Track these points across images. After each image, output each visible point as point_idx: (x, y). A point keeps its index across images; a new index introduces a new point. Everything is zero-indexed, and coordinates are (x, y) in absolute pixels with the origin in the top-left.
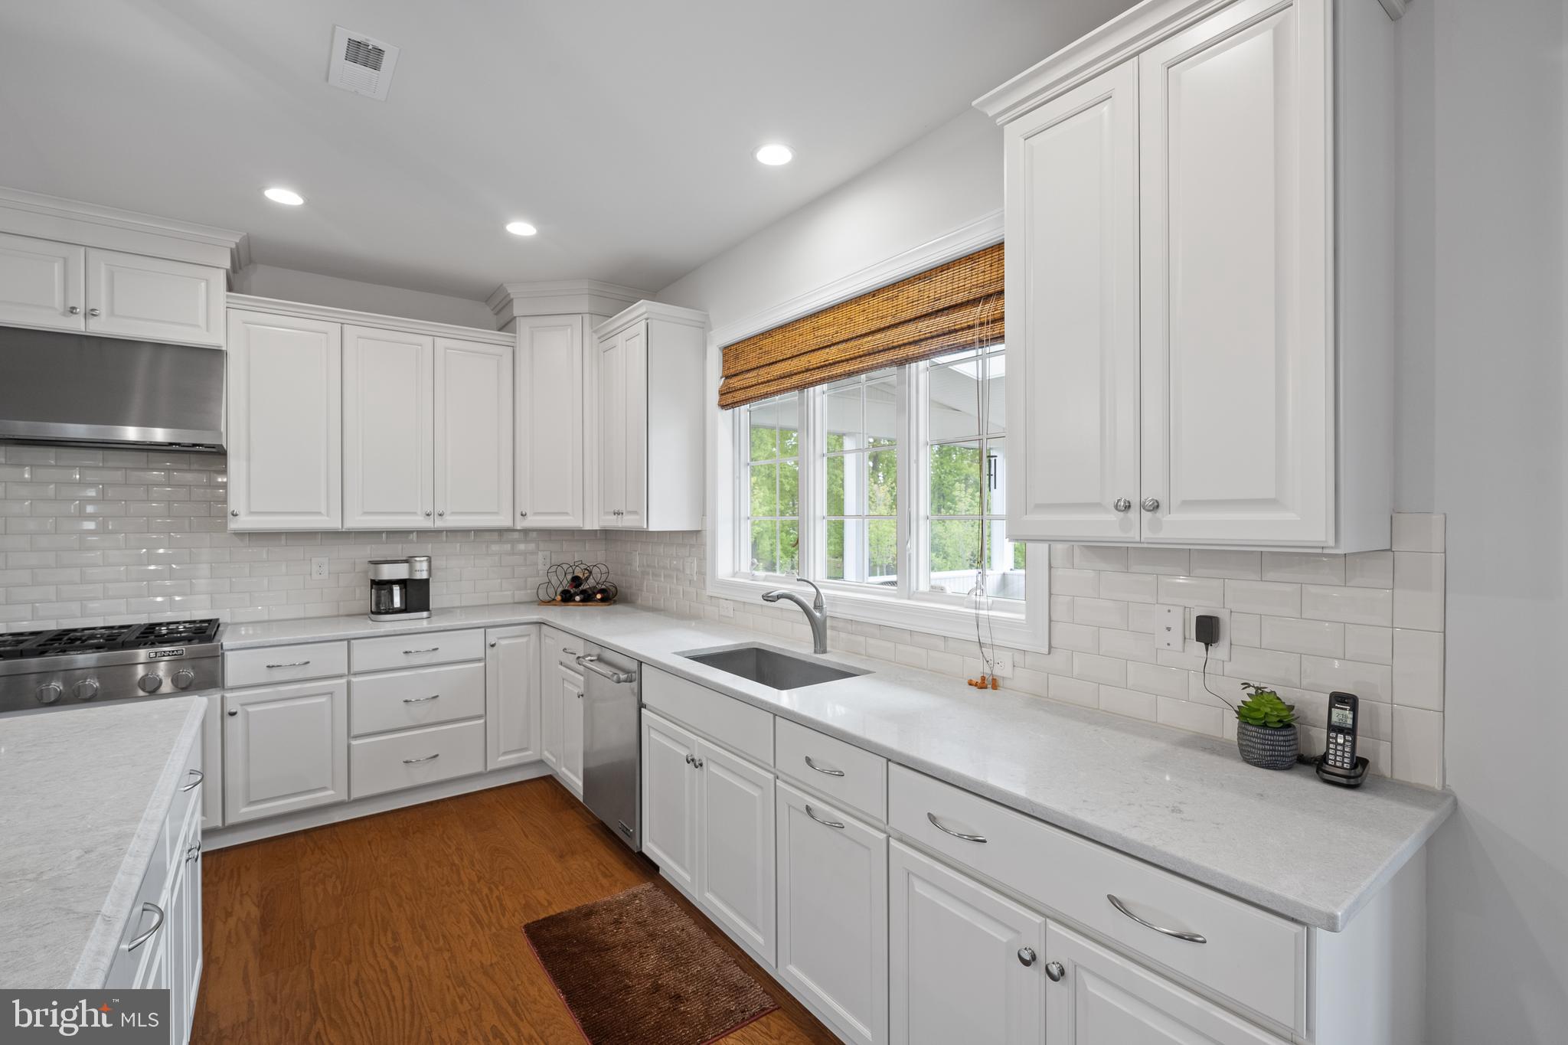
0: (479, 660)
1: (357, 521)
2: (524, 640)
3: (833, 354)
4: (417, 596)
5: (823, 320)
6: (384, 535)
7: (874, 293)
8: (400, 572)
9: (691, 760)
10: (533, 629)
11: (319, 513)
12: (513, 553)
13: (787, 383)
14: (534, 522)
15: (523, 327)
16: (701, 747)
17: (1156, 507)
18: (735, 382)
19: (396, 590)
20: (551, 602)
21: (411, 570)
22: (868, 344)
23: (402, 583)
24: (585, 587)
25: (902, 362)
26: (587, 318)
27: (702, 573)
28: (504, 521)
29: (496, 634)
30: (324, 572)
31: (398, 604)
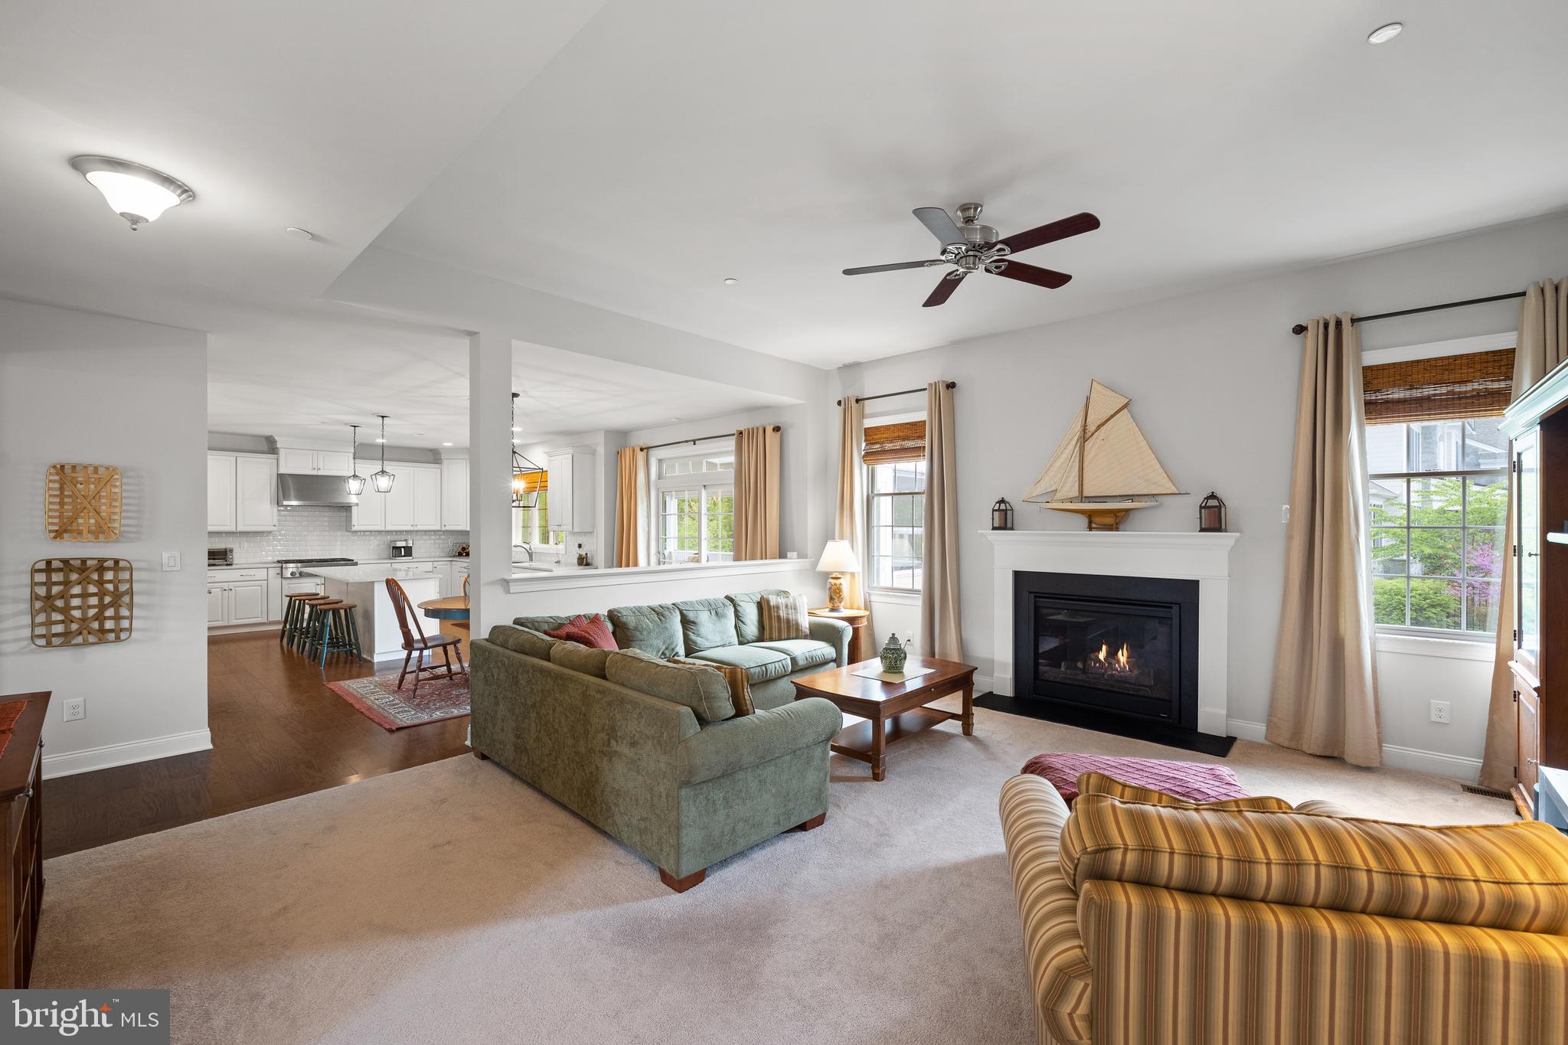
1: (389, 528)
2: (445, 566)
4: (409, 551)
8: (403, 544)
10: (449, 563)
11: (378, 525)
12: (439, 539)
14: (448, 528)
15: (445, 462)
19: (403, 549)
20: (454, 556)
21: (407, 543)
23: (404, 547)
24: (467, 550)
28: (438, 528)
29: (435, 564)
30: (375, 544)
31: (403, 554)
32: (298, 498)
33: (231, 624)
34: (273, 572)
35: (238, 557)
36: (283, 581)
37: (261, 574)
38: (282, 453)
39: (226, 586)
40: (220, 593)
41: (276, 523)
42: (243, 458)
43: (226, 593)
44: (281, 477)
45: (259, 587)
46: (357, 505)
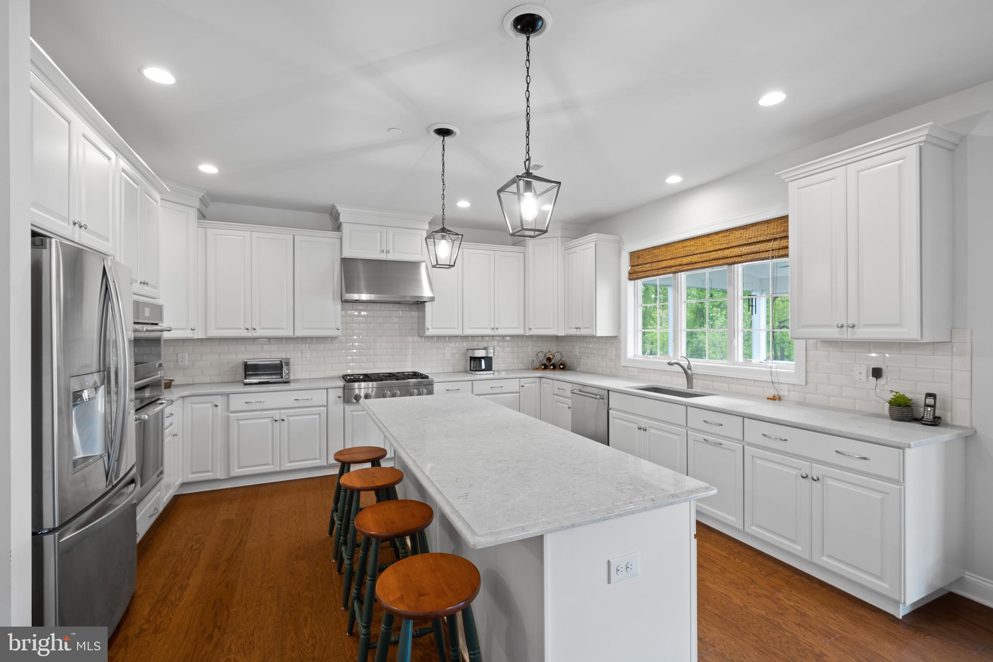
0: (516, 393)
1: (468, 332)
2: (534, 385)
3: (695, 258)
4: (489, 363)
5: (688, 243)
6: (470, 338)
7: (717, 233)
8: (482, 353)
9: (640, 429)
10: (538, 380)
11: (455, 328)
12: (523, 346)
13: (669, 270)
14: (535, 332)
15: (531, 244)
16: (644, 422)
17: (854, 326)
18: (638, 269)
19: (483, 362)
20: (540, 368)
21: (487, 353)
22: (714, 255)
23: (483, 358)
24: (553, 361)
25: (731, 264)
26: (560, 239)
27: (618, 356)
28: (520, 332)
29: (523, 381)
30: (452, 354)
31: (483, 367)
32: (369, 291)
33: (283, 469)
34: (335, 394)
35: (297, 371)
36: (346, 407)
37: (319, 397)
38: (345, 228)
39: (276, 414)
40: (270, 425)
41: (339, 325)
42: (304, 237)
43: (277, 424)
44: (346, 263)
45: (317, 416)
46: (432, 299)
